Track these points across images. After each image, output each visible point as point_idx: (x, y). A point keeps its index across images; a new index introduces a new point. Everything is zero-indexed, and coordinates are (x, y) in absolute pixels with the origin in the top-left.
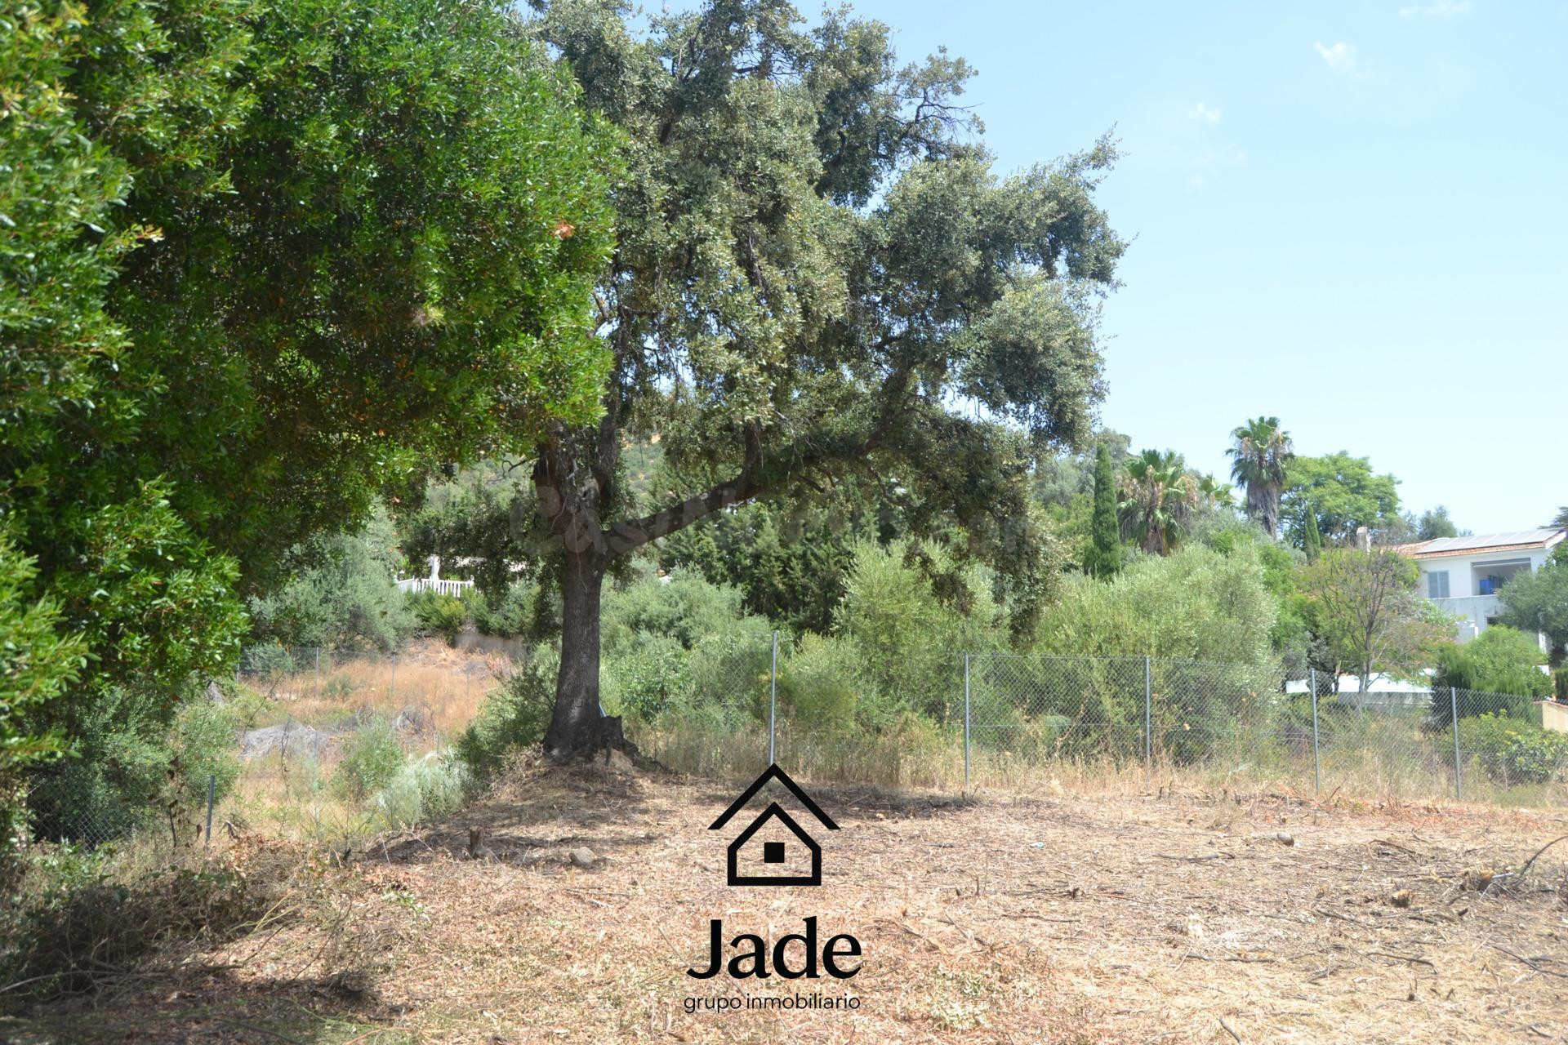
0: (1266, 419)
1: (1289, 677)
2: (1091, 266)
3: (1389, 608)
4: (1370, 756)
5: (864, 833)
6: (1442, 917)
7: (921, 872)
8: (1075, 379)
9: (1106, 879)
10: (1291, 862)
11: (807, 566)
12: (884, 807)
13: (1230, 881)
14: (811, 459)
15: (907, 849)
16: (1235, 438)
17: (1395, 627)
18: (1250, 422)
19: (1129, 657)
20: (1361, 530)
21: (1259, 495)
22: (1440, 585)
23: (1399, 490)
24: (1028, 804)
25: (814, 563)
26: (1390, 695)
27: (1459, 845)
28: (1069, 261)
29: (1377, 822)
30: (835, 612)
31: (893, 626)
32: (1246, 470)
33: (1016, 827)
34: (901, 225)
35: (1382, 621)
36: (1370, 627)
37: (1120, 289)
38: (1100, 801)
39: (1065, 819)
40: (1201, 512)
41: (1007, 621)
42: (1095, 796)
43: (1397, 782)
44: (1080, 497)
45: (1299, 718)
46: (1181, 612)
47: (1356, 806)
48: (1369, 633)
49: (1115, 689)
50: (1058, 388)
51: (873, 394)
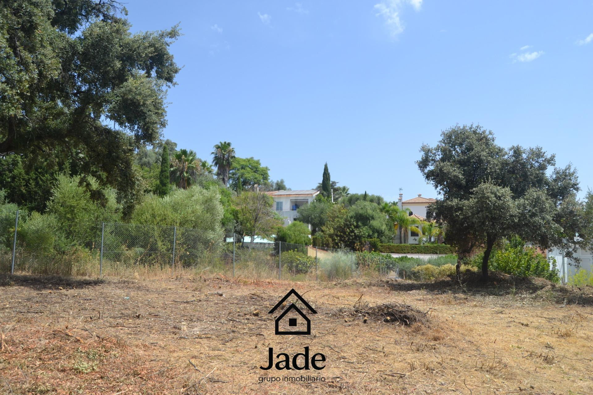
0: (227, 142)
1: (227, 236)
2: (165, 75)
3: (263, 213)
4: (251, 264)
5: (53, 295)
6: (269, 319)
7: (76, 310)
8: (154, 117)
9: (152, 310)
10: (221, 302)
11: (37, 184)
12: (63, 284)
13: (199, 309)
14: (40, 137)
15: (71, 301)
16: (215, 149)
17: (264, 220)
18: (221, 143)
19: (169, 227)
20: (256, 185)
21: (222, 170)
22: (279, 206)
23: (269, 173)
24: (125, 282)
25: (41, 182)
26: (261, 243)
27: (277, 294)
28: (157, 72)
29: (252, 287)
30: (48, 204)
31: (73, 211)
32: (218, 161)
33: (118, 291)
34: (89, 45)
35: (260, 218)
36: (256, 220)
37: (176, 86)
38: (153, 281)
39: (139, 288)
40: (201, 174)
41: (122, 210)
42: (151, 279)
43: (260, 273)
44: (155, 164)
45: (228, 250)
46: (190, 210)
47: (245, 281)
48: (255, 222)
49: (162, 238)
50: (147, 120)
51: (70, 114)
